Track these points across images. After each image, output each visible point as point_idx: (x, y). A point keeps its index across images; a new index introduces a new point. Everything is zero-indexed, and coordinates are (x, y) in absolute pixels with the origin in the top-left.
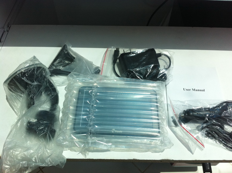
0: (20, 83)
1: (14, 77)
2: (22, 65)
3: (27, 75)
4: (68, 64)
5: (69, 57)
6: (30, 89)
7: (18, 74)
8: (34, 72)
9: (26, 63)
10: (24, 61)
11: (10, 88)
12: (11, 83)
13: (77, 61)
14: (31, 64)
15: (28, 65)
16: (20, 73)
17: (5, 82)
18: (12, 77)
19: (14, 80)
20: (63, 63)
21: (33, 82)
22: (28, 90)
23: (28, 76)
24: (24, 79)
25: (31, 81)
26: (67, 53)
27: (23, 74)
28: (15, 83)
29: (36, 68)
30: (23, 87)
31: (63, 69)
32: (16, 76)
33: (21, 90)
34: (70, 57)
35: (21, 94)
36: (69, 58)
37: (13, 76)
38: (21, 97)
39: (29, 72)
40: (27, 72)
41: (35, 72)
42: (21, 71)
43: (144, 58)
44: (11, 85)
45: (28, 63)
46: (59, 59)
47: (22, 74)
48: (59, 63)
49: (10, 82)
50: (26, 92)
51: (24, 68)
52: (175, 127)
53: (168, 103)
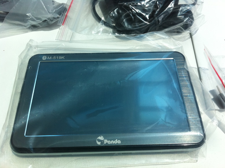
52: (219, 111)
53: (199, 66)
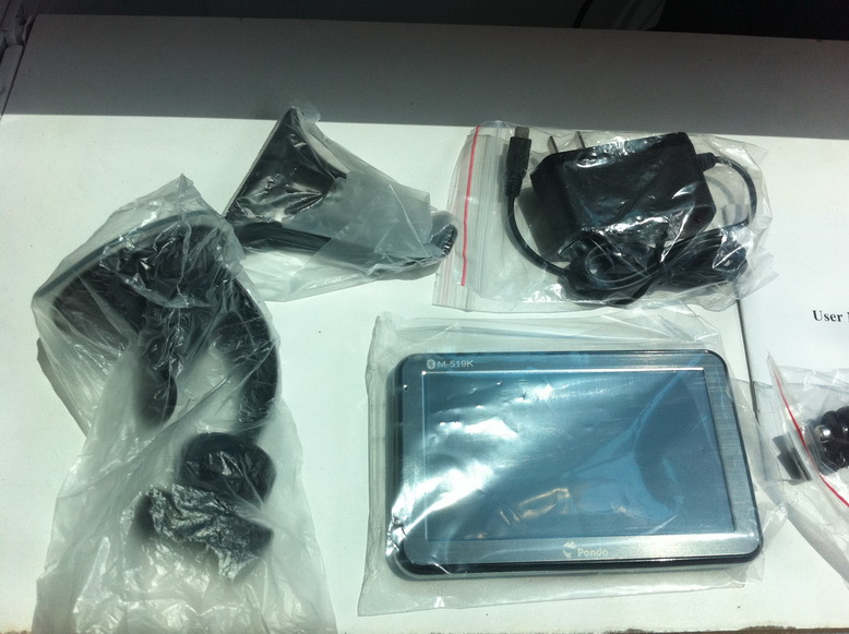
0: (112, 301)
1: (87, 275)
2: (126, 217)
3: (146, 267)
4: (310, 200)
5: (314, 168)
6: (160, 329)
7: (106, 261)
8: (181, 252)
9: (143, 204)
10: (132, 197)
11: (62, 318)
12: (71, 300)
13: (357, 190)
14: (165, 216)
15: (153, 217)
16: (114, 256)
17: (41, 293)
18: (77, 274)
19: (85, 284)
20: (286, 195)
21: (173, 296)
22: (148, 332)
23: (152, 271)
24: (133, 281)
25: (163, 291)
26: (304, 148)
27: (129, 261)
28: (88, 300)
29: (188, 235)
30: (126, 318)
31: (294, 221)
32: (97, 267)
33: (113, 331)
34: (319, 166)
35: (115, 345)
36: (313, 172)
37: (81, 270)
38: (113, 358)
39: (159, 249)
40: (147, 253)
41: (185, 251)
42: (120, 246)
43: (648, 176)
44: (70, 307)
45: (155, 208)
46: (269, 178)
47: (122, 261)
48: (270, 192)
49: (68, 292)
50: (139, 343)
51: (134, 233)
52: (790, 482)
53: (755, 379)
